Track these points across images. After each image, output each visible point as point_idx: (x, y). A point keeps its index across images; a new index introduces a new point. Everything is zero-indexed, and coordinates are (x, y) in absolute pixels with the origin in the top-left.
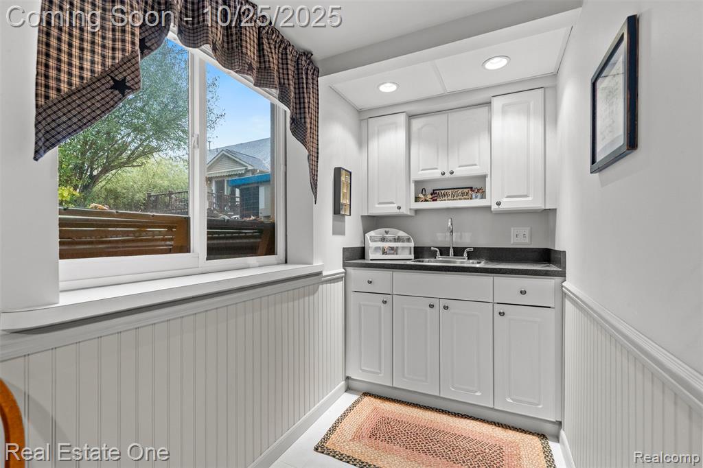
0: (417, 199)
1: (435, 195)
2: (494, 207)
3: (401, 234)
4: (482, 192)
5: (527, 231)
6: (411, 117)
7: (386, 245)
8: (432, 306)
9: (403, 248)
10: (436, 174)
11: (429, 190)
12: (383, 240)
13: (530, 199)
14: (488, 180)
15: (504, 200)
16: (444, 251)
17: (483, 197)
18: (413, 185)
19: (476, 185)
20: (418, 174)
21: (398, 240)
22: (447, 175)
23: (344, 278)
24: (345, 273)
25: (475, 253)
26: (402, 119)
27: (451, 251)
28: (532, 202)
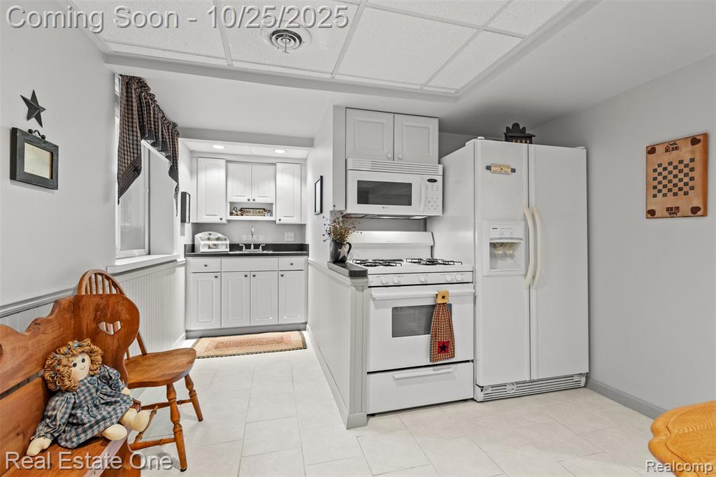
0: (231, 214)
1: (243, 211)
2: (278, 222)
3: (220, 235)
4: (270, 212)
5: (293, 234)
6: (228, 161)
7: (211, 243)
8: (246, 276)
9: (222, 244)
10: (244, 200)
11: (239, 208)
12: (209, 239)
13: (294, 218)
14: (274, 206)
15: (282, 218)
16: (248, 246)
17: (271, 215)
18: (229, 205)
19: (267, 208)
20: (232, 199)
21: (218, 239)
22: (251, 201)
23: (185, 265)
24: (186, 261)
25: (266, 247)
26: (223, 162)
27: (252, 246)
28: (295, 220)
